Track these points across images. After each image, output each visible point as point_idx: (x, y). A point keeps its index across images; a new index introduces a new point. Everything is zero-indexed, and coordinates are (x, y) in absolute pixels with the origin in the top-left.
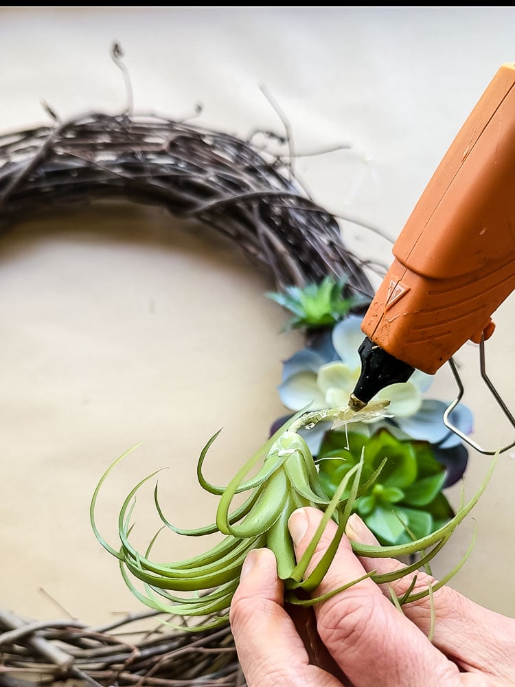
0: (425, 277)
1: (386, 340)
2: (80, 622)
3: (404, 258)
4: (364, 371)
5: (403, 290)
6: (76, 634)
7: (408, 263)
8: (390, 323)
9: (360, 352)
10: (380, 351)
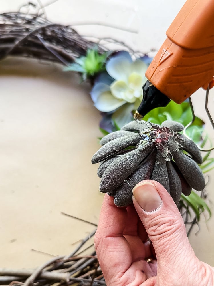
0: (182, 47)
1: (157, 81)
2: (61, 256)
3: (171, 36)
4: (144, 99)
5: (169, 54)
6: (61, 263)
7: (174, 39)
8: (160, 72)
9: (143, 88)
10: (153, 88)
